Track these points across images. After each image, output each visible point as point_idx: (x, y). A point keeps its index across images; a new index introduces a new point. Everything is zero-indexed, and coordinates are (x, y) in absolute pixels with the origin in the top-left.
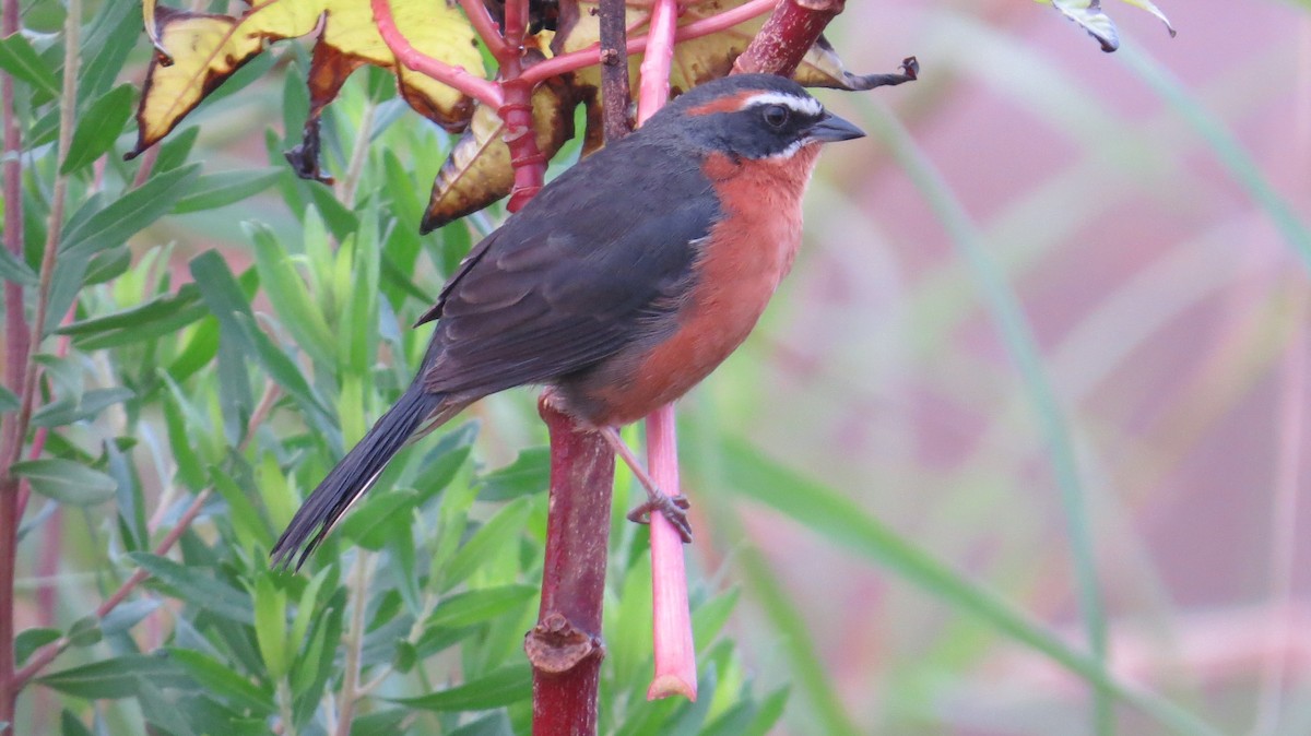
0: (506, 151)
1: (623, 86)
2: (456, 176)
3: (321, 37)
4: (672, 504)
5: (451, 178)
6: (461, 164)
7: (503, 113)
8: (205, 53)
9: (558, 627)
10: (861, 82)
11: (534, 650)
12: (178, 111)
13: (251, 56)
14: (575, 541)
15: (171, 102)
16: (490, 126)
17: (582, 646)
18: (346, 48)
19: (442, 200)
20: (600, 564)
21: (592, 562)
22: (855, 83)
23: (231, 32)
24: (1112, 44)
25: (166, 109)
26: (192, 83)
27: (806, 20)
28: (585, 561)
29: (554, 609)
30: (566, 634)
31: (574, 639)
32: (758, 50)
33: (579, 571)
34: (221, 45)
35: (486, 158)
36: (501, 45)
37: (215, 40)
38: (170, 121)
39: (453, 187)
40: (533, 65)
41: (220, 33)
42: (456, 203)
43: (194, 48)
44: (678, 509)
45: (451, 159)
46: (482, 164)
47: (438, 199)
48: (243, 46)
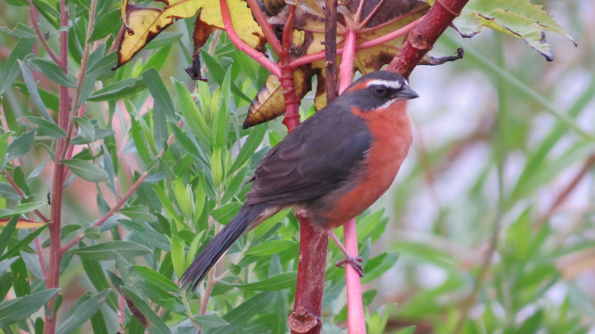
0: (282, 97)
1: (335, 77)
2: (259, 106)
3: (198, 18)
4: (355, 261)
5: (257, 107)
6: (261, 101)
7: (281, 80)
8: (148, 25)
9: (302, 314)
10: (438, 61)
11: (291, 323)
12: (136, 50)
13: (167, 26)
14: (310, 275)
15: (132, 46)
16: (274, 85)
17: (313, 322)
18: (209, 23)
19: (253, 116)
20: (321, 285)
21: (318, 284)
22: (436, 62)
23: (159, 16)
24: (551, 58)
25: (130, 49)
26: (142, 38)
27: (416, 53)
28: (314, 284)
29: (301, 304)
30: (306, 316)
31: (310, 319)
32: (395, 65)
33: (312, 288)
34: (155, 22)
35: (273, 99)
36: (281, 50)
37: (152, 20)
38: (132, 54)
39: (258, 111)
40: (294, 60)
41: (154, 16)
42: (260, 118)
43: (143, 23)
44: (358, 263)
45: (257, 98)
46: (271, 101)
47: (251, 116)
48: (164, 22)
